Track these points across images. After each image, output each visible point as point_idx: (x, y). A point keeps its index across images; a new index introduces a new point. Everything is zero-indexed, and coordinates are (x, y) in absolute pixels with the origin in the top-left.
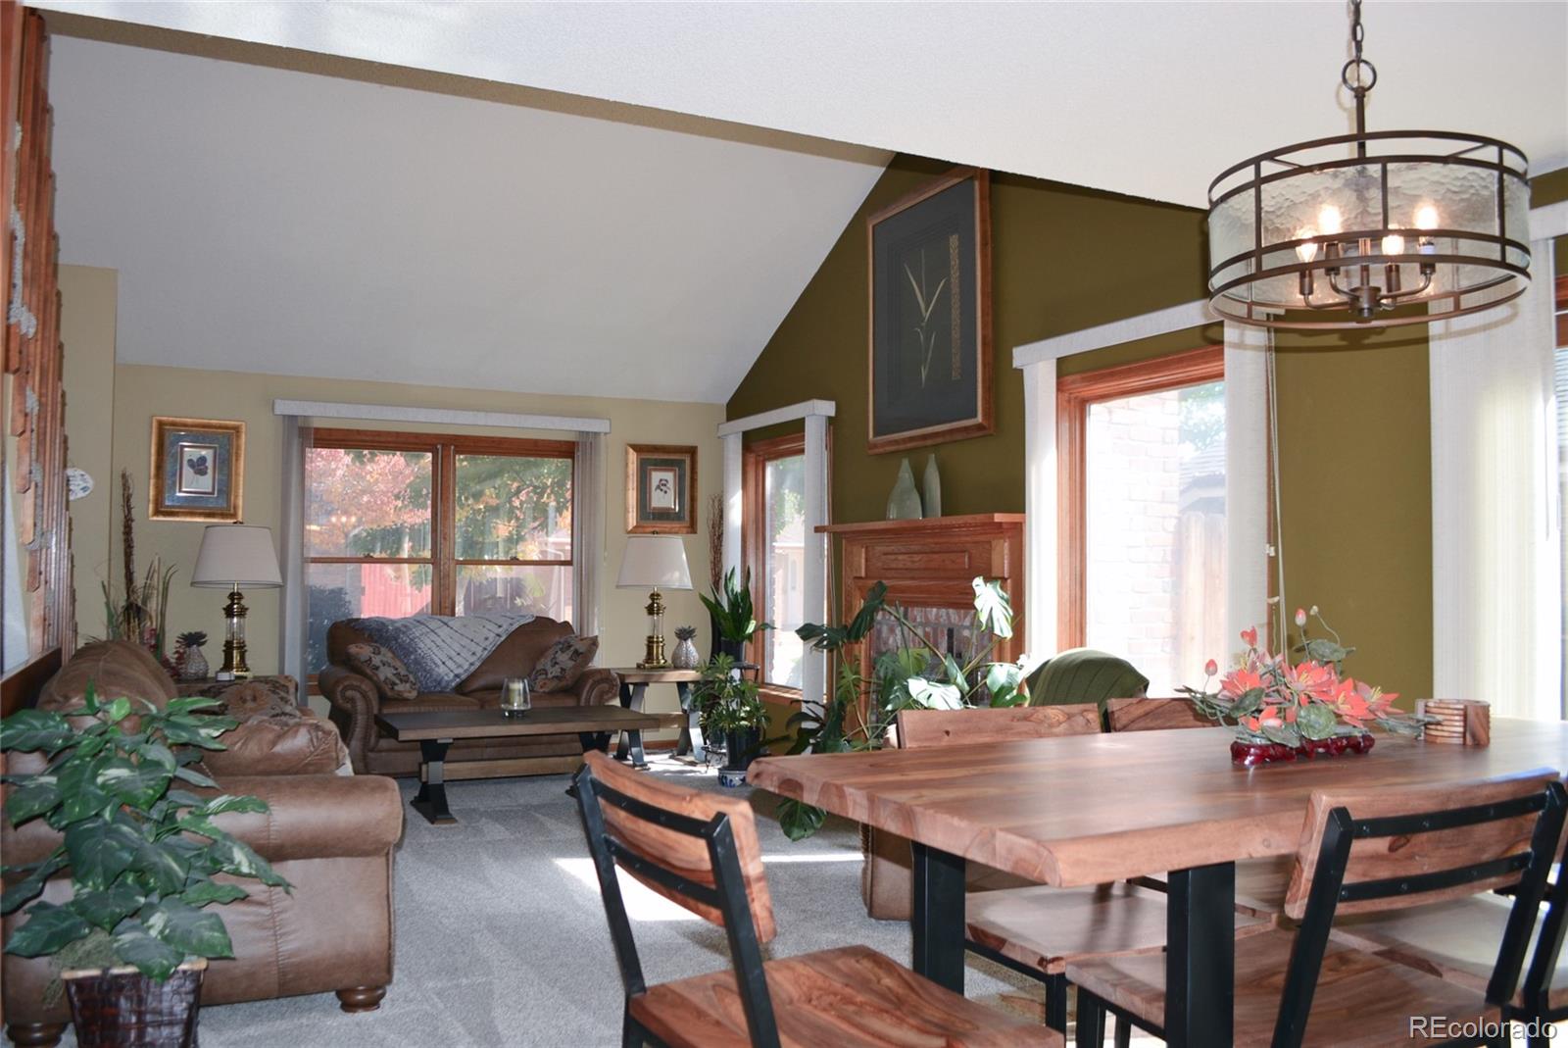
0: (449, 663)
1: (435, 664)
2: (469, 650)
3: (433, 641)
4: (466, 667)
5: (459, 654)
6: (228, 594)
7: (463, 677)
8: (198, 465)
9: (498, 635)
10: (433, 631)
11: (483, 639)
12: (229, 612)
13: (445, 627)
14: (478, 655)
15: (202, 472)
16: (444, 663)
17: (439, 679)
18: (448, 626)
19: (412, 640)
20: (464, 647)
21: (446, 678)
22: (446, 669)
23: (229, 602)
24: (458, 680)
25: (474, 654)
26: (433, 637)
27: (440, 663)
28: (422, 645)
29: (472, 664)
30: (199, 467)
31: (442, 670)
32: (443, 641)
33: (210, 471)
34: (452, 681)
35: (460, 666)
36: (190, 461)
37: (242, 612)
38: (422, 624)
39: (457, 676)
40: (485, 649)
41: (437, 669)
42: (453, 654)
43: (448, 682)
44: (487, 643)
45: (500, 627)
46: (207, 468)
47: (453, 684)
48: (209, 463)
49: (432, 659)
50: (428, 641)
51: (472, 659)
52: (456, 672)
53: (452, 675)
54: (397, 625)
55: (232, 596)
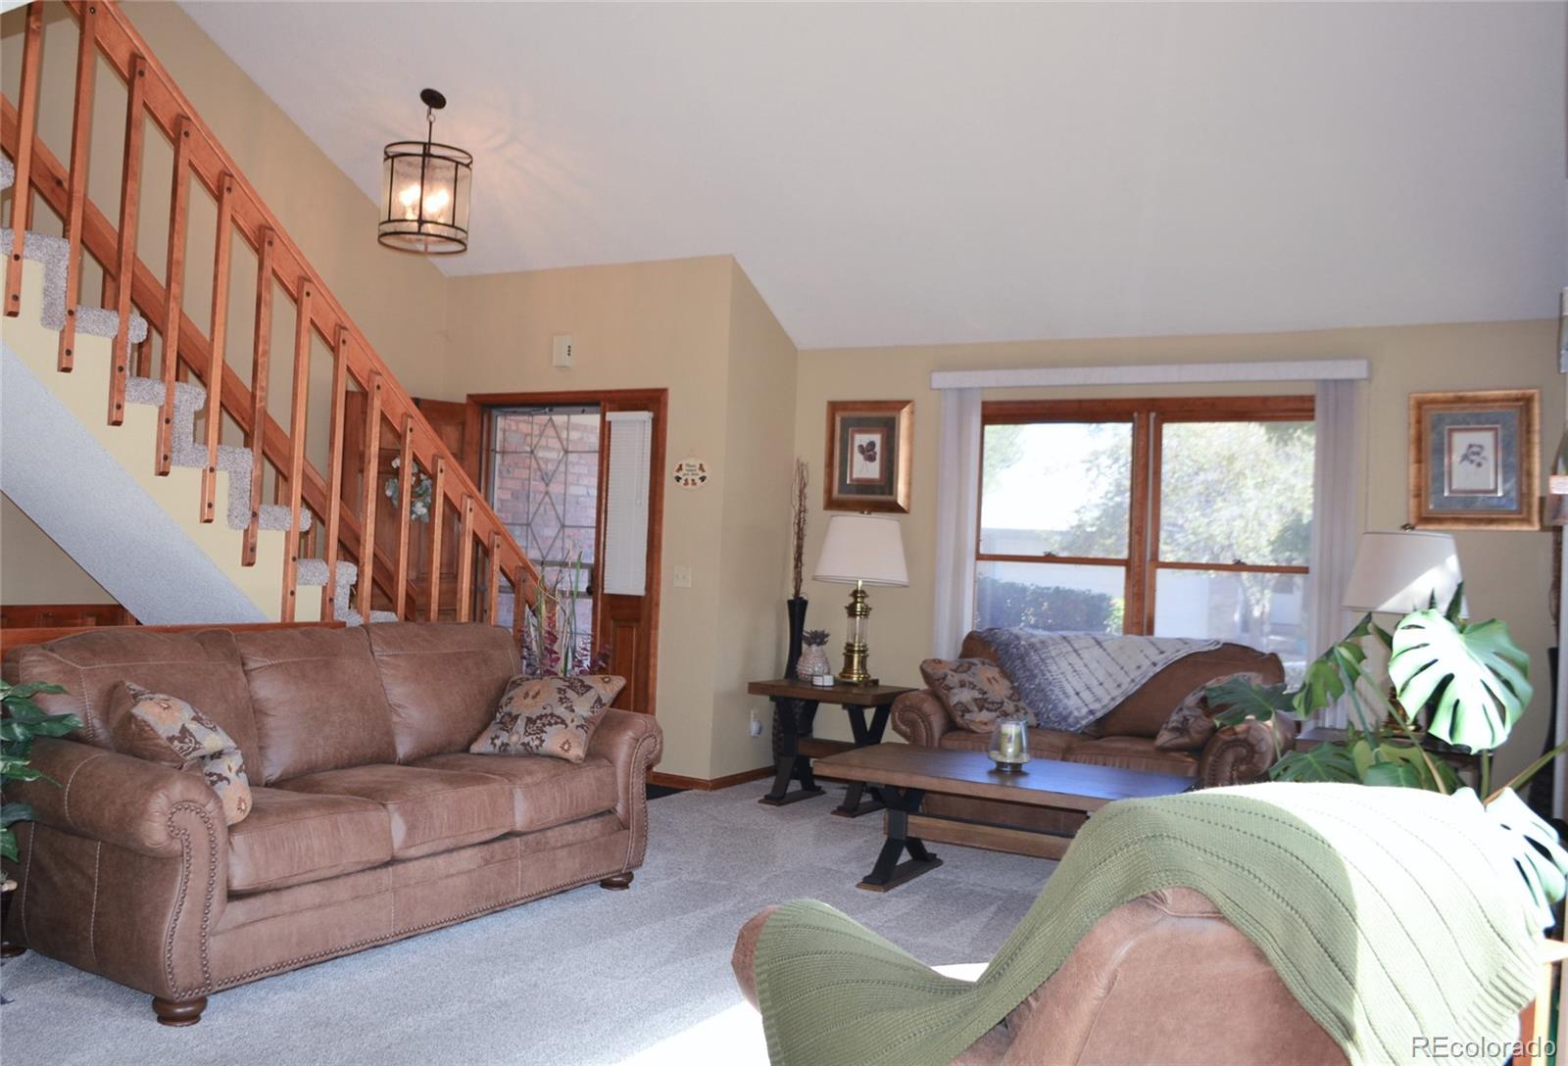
0: (1085, 695)
1: (1065, 693)
2: (1115, 680)
3: (1070, 664)
4: (1106, 701)
5: (1101, 684)
6: (851, 592)
7: (1099, 715)
8: (868, 451)
9: (1155, 664)
10: (1076, 651)
11: (1134, 666)
12: (851, 611)
13: (1097, 647)
14: (1124, 687)
15: (871, 459)
16: (1077, 694)
17: (1064, 713)
18: (1101, 647)
19: (1042, 660)
20: (1110, 675)
21: (1076, 713)
22: (1079, 701)
23: (852, 600)
24: (1091, 717)
25: (1119, 686)
26: (1073, 658)
27: (1071, 692)
28: (1054, 668)
29: (1113, 699)
30: (868, 452)
31: (1072, 703)
32: (1086, 665)
33: (878, 457)
34: (1083, 718)
35: (1098, 700)
36: (861, 446)
37: (866, 612)
38: (1069, 642)
39: (1092, 712)
40: (1133, 681)
41: (1066, 701)
42: (1094, 683)
43: (1077, 720)
44: (1139, 672)
45: (1162, 652)
46: (875, 453)
47: (1084, 722)
48: (878, 449)
49: (1062, 688)
50: (1064, 664)
51: (1116, 692)
52: (1092, 707)
53: (1084, 711)
54: (1033, 640)
55: (855, 594)
